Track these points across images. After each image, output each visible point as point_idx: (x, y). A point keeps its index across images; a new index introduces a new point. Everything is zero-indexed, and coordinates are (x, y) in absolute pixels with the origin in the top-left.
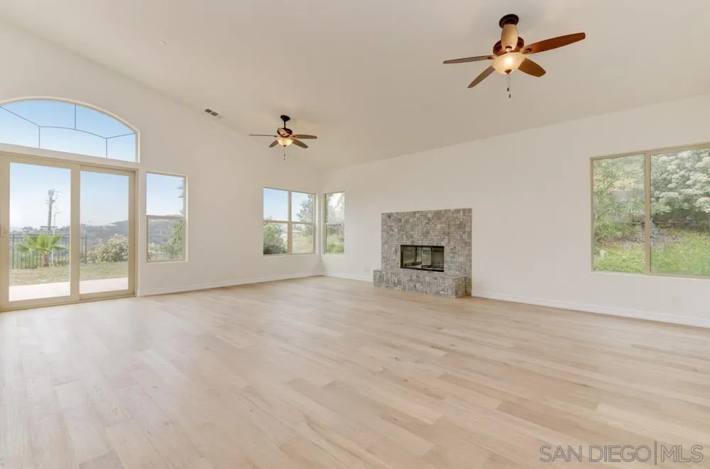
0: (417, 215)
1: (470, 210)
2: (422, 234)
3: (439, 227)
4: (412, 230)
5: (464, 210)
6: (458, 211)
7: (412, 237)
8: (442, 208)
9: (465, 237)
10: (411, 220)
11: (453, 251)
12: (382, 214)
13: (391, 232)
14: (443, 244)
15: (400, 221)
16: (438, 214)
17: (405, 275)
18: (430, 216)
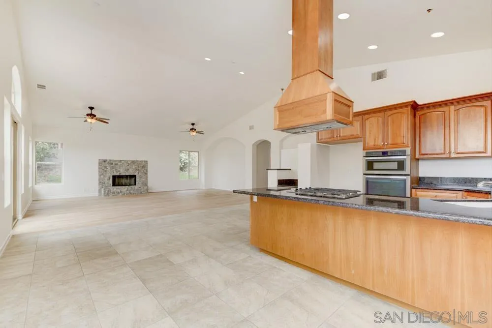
0: (123, 162)
1: (147, 162)
2: (125, 170)
3: (134, 167)
4: (119, 168)
5: (145, 161)
6: (142, 161)
7: (119, 171)
8: (135, 160)
9: (145, 171)
10: (119, 164)
11: (141, 177)
12: (99, 160)
13: (106, 169)
14: (135, 174)
15: (112, 164)
16: (133, 162)
17: (117, 189)
18: (129, 162)
